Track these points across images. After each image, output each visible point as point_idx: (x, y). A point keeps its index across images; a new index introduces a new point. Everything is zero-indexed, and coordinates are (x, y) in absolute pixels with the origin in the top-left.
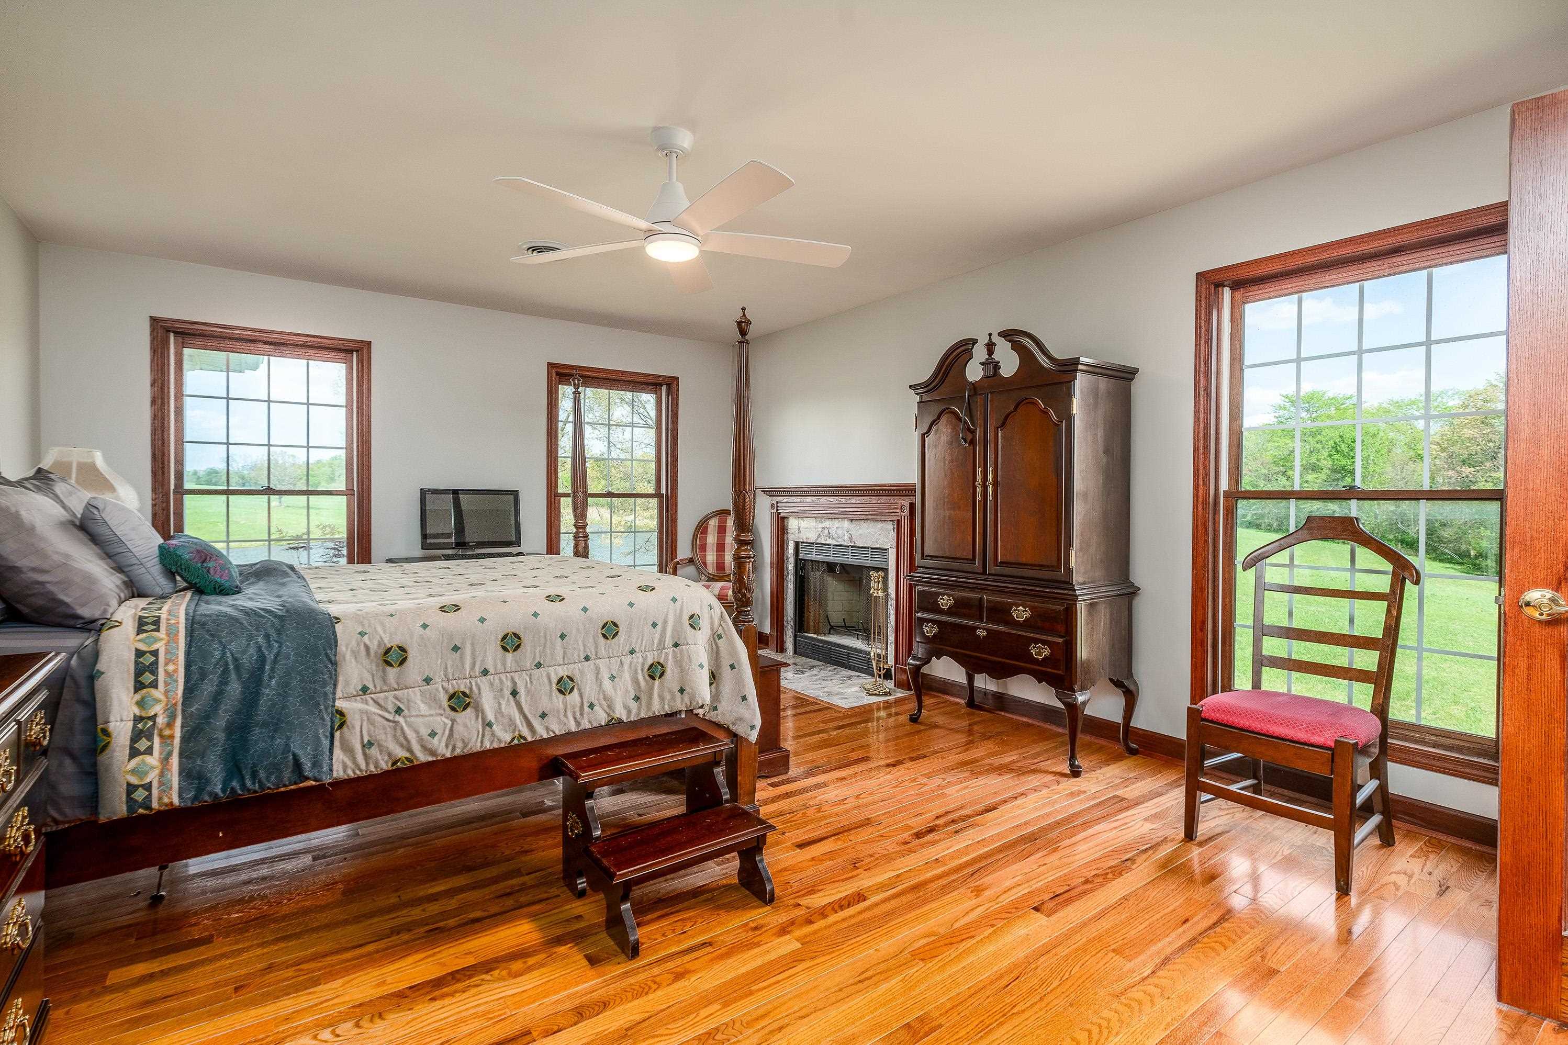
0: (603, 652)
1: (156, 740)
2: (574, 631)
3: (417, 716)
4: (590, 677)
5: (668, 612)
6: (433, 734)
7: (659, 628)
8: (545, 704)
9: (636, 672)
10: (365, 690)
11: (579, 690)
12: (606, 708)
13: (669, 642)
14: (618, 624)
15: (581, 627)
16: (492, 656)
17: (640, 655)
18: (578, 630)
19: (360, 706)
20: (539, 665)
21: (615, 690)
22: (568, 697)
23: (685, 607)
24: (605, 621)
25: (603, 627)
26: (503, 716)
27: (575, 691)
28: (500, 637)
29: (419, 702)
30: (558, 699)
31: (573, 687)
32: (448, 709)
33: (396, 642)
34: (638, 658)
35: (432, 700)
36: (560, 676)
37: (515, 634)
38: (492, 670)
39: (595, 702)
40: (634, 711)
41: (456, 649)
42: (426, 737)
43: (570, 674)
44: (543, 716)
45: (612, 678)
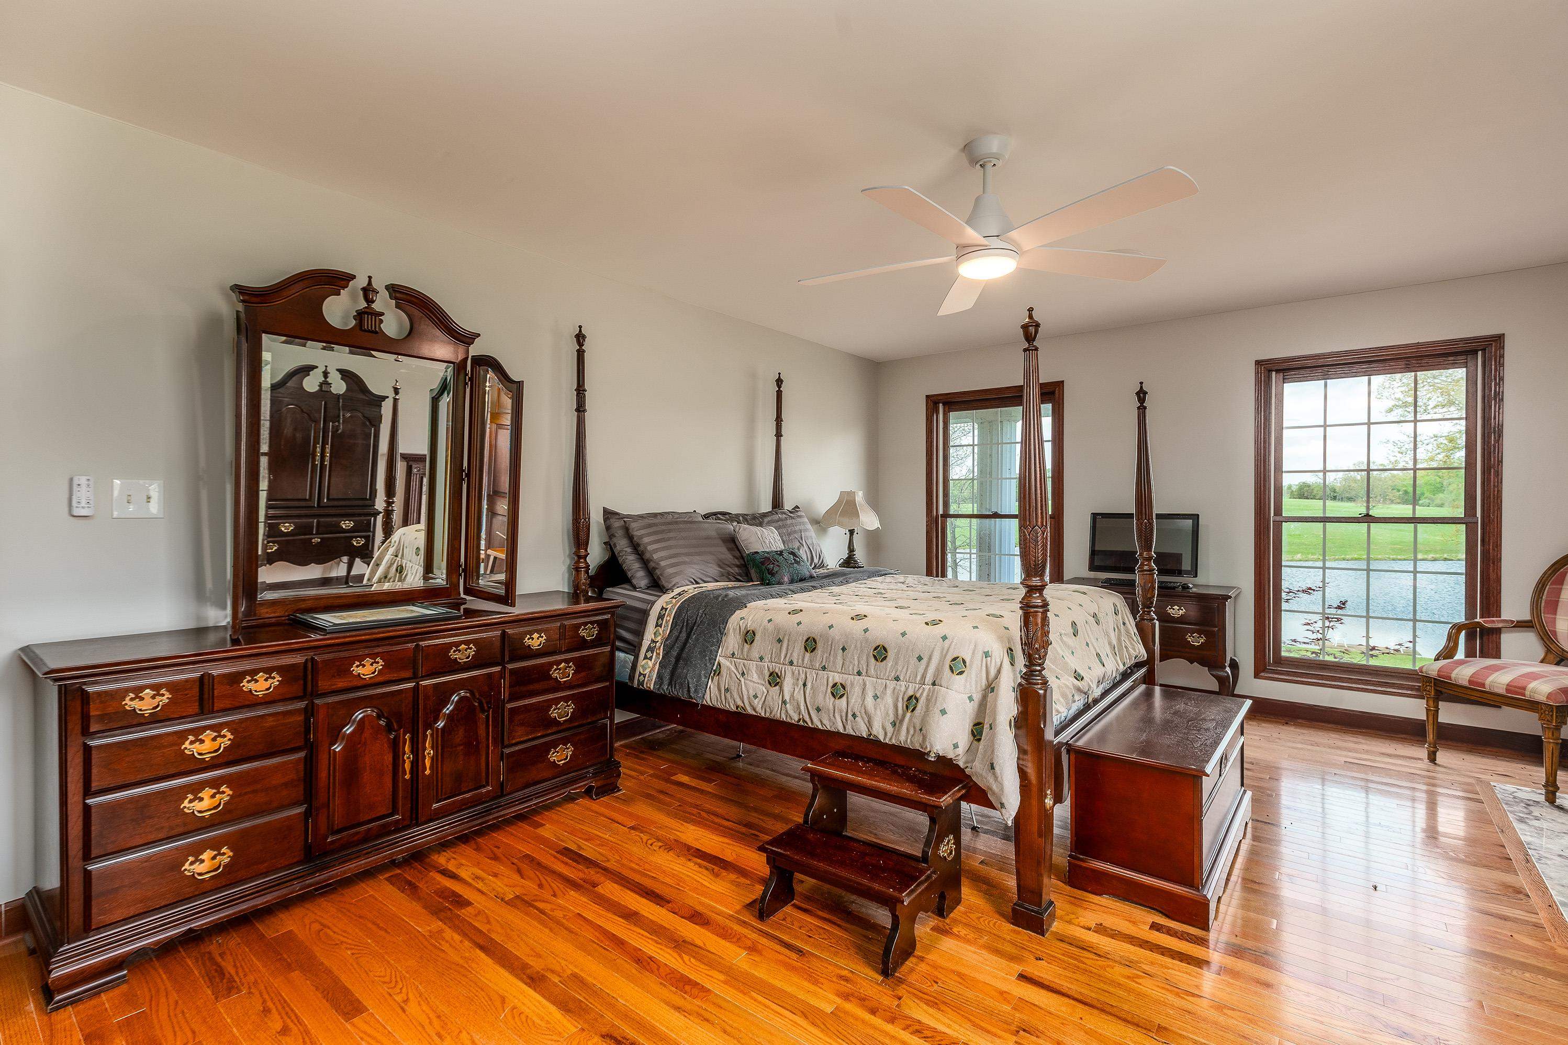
0: (872, 671)
1: (655, 654)
2: (853, 646)
3: (751, 681)
4: (857, 690)
5: (934, 648)
6: (756, 697)
7: (924, 662)
8: (820, 701)
9: (897, 699)
10: (733, 654)
11: (847, 698)
12: (867, 722)
13: (929, 678)
14: (888, 649)
15: (859, 645)
16: (797, 651)
17: (903, 684)
18: (856, 646)
19: (728, 664)
20: (824, 668)
21: (875, 709)
22: (837, 701)
23: (953, 646)
24: (877, 644)
25: (875, 649)
26: (794, 699)
27: (845, 698)
28: (805, 639)
29: (754, 672)
30: (830, 701)
31: (843, 695)
32: (767, 682)
33: (752, 628)
34: (901, 686)
35: (760, 672)
36: (835, 682)
37: (814, 639)
38: (795, 663)
39: (858, 714)
40: (889, 735)
41: (780, 641)
42: (751, 697)
43: (843, 683)
44: (818, 710)
45: (876, 697)
